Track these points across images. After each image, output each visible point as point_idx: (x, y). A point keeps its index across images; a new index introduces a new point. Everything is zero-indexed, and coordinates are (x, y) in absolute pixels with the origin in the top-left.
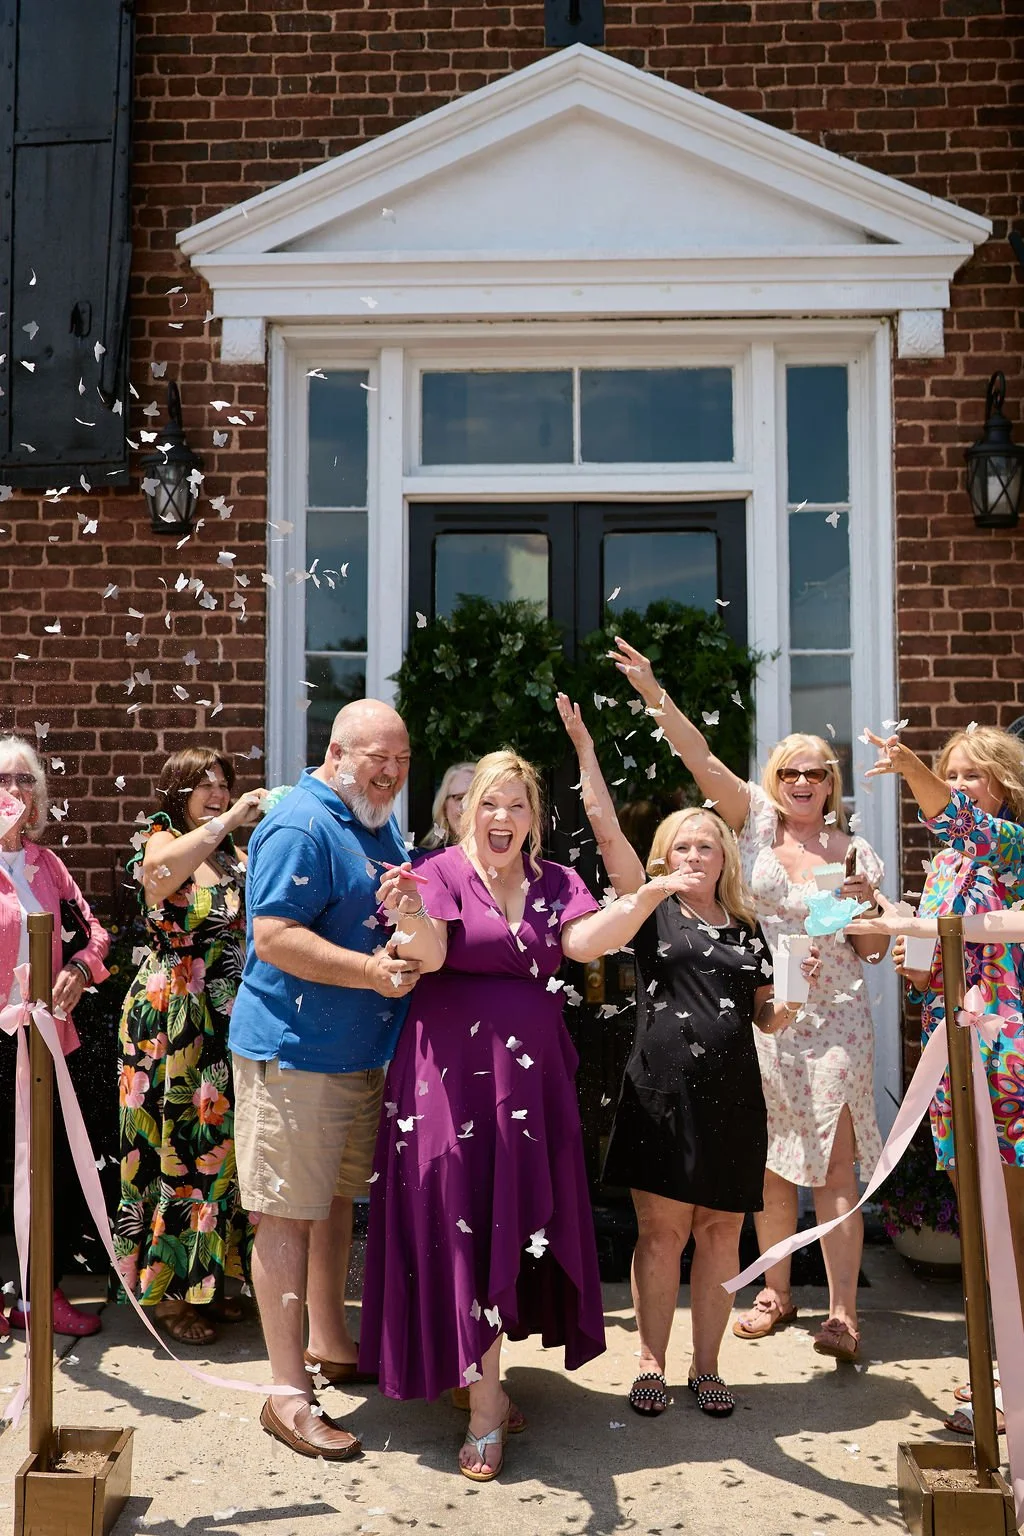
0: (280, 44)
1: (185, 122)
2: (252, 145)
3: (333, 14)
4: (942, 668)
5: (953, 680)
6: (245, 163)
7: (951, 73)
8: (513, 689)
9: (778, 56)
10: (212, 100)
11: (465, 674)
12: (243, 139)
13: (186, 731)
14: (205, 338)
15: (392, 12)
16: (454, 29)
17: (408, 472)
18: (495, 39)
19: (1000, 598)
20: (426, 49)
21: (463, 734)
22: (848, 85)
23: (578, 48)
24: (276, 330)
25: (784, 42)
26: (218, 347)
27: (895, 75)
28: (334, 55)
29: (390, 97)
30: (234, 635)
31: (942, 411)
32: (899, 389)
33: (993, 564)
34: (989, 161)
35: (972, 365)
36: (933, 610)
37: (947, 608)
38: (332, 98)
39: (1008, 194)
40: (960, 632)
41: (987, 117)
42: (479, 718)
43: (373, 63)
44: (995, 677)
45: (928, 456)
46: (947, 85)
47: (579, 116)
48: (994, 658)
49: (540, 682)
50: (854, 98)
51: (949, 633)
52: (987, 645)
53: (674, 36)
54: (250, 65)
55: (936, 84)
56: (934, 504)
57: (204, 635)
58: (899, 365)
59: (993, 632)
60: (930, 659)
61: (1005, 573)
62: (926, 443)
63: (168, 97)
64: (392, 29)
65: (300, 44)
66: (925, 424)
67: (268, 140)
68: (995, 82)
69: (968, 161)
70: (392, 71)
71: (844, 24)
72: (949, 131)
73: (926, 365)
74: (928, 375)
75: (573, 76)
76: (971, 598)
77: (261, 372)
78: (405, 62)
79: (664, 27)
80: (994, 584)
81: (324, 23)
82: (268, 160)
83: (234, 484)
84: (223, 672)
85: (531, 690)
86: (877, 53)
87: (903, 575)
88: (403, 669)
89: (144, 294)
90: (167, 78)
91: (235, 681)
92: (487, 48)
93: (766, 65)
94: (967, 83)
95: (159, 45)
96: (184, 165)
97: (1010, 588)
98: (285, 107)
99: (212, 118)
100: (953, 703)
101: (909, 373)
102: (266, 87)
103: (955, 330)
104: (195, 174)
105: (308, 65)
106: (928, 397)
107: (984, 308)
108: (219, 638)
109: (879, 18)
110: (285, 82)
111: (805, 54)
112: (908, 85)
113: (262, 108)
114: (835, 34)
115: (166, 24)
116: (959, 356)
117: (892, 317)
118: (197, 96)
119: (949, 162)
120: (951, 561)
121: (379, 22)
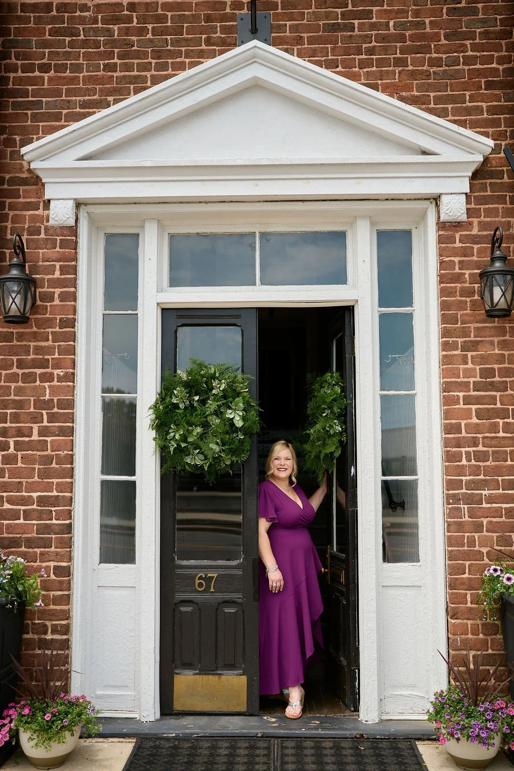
0: (85, 44)
1: (30, 88)
2: (69, 101)
3: (116, 28)
4: (468, 400)
5: (474, 407)
6: (64, 112)
7: (468, 61)
8: (218, 413)
9: (371, 51)
10: (46, 76)
11: (192, 405)
12: (64, 98)
13: (27, 439)
14: (40, 212)
15: (150, 26)
16: (185, 36)
17: (160, 290)
18: (208, 42)
19: (501, 359)
20: (169, 47)
21: (190, 440)
22: (410, 68)
23: (255, 42)
24: (82, 208)
25: (374, 44)
26: (48, 216)
27: (437, 62)
28: (116, 50)
29: (148, 74)
30: (55, 383)
31: (465, 252)
32: (441, 240)
33: (496, 340)
34: (491, 110)
35: (483, 226)
36: (462, 367)
37: (470, 365)
38: (115, 75)
39: (503, 128)
40: (478, 379)
41: (489, 85)
42: (199, 430)
43: (138, 54)
44: (499, 405)
45: (458, 278)
46: (466, 68)
47: (255, 87)
48: (498, 394)
49: (235, 410)
50: (413, 75)
51: (472, 380)
52: (493, 386)
53: (311, 41)
54: (67, 55)
55: (461, 67)
56: (461, 306)
57: (38, 383)
58: (442, 225)
59: (497, 379)
60: (461, 394)
61: (504, 345)
62: (457, 270)
63: (20, 74)
64: (150, 36)
65: (97, 45)
66: (456, 259)
67: (78, 98)
68: (494, 65)
69: (479, 110)
70: (150, 60)
71: (407, 33)
72: (468, 93)
73: (457, 225)
74: (457, 231)
75: (252, 60)
76: (483, 359)
77: (73, 230)
78: (157, 55)
79: (305, 35)
80: (497, 351)
81: (110, 32)
82: (78, 110)
83: (56, 296)
84: (48, 404)
85: (229, 414)
86: (426, 49)
87: (445, 346)
88: (157, 403)
89: (6, 186)
90: (19, 62)
91: (55, 410)
92: (204, 47)
93: (364, 57)
94: (478, 66)
95: (14, 44)
96: (29, 112)
97: (506, 353)
98: (89, 80)
99: (46, 86)
100: (475, 420)
101: (447, 228)
102: (77, 68)
103: (473, 206)
104: (35, 117)
105: (102, 56)
106: (458, 244)
107: (489, 193)
108: (46, 385)
109: (428, 30)
110: (88, 66)
111: (385, 50)
112: (445, 68)
113: (75, 80)
114: (402, 39)
115: (19, 32)
116: (475, 221)
117: (436, 199)
118: (37, 73)
119: (469, 111)
120: (472, 338)
121: (142, 31)
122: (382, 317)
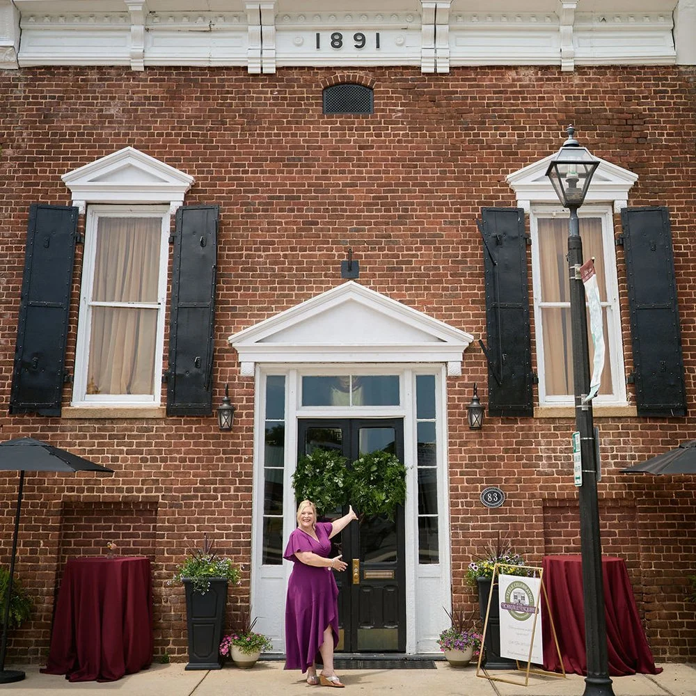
0: (260, 276)
1: (230, 299)
2: (251, 307)
3: (276, 267)
4: (462, 474)
5: (465, 477)
6: (249, 313)
7: (463, 289)
8: (330, 479)
9: (411, 282)
10: (239, 293)
11: (315, 474)
12: (248, 305)
13: (227, 494)
14: (235, 368)
15: (294, 267)
16: (313, 272)
17: (297, 409)
18: (326, 276)
19: (479, 451)
20: (305, 278)
21: (314, 494)
22: (432, 292)
23: (351, 282)
24: (258, 366)
25: (413, 278)
26: (240, 370)
27: (445, 289)
28: (277, 280)
29: (294, 293)
30: (243, 463)
31: (461, 393)
32: (448, 386)
33: (477, 440)
34: (475, 315)
35: (470, 378)
36: (459, 455)
37: (463, 454)
38: (276, 293)
39: (480, 325)
40: (467, 462)
41: (473, 302)
42: (319, 489)
43: (289, 282)
44: (478, 476)
45: (457, 407)
46: (461, 292)
47: (351, 301)
48: (478, 470)
49: (338, 477)
50: (434, 296)
51: (464, 462)
52: (475, 466)
53: (380, 276)
54: (251, 282)
55: (459, 292)
56: (459, 422)
57: (234, 463)
58: (449, 378)
59: (477, 462)
60: (458, 470)
61: (481, 443)
62: (457, 402)
63: (225, 292)
64: (294, 272)
65: (266, 276)
66: (456, 397)
67: (256, 306)
68: (476, 291)
69: (468, 315)
70: (295, 285)
71: (431, 273)
72: (462, 306)
73: (457, 378)
74: (456, 381)
75: (350, 290)
76: (470, 451)
77: (253, 379)
78: (299, 282)
79: (377, 273)
80: (477, 447)
81: (273, 270)
82: (256, 312)
83: (244, 415)
84: (239, 475)
85: (336, 480)
86: (440, 282)
87: (450, 444)
88: (296, 473)
89: (217, 354)
90: (225, 286)
91: (243, 478)
92: (323, 278)
93: (408, 285)
94: (468, 292)
95: (222, 276)
96: (230, 313)
97: (482, 448)
98: (261, 295)
99: (239, 299)
100: (466, 484)
101: (452, 380)
102: (256, 289)
103: (465, 367)
104: (233, 316)
105: (269, 283)
106: (457, 388)
107: (473, 360)
108: (238, 464)
109: (441, 271)
110: (262, 288)
111: (419, 282)
112: (450, 292)
113: (254, 296)
114: (428, 276)
115: (225, 269)
116: (466, 375)
117: (446, 363)
118: (234, 292)
119: (463, 316)
120: (464, 440)
121: (290, 269)
122: (419, 424)
